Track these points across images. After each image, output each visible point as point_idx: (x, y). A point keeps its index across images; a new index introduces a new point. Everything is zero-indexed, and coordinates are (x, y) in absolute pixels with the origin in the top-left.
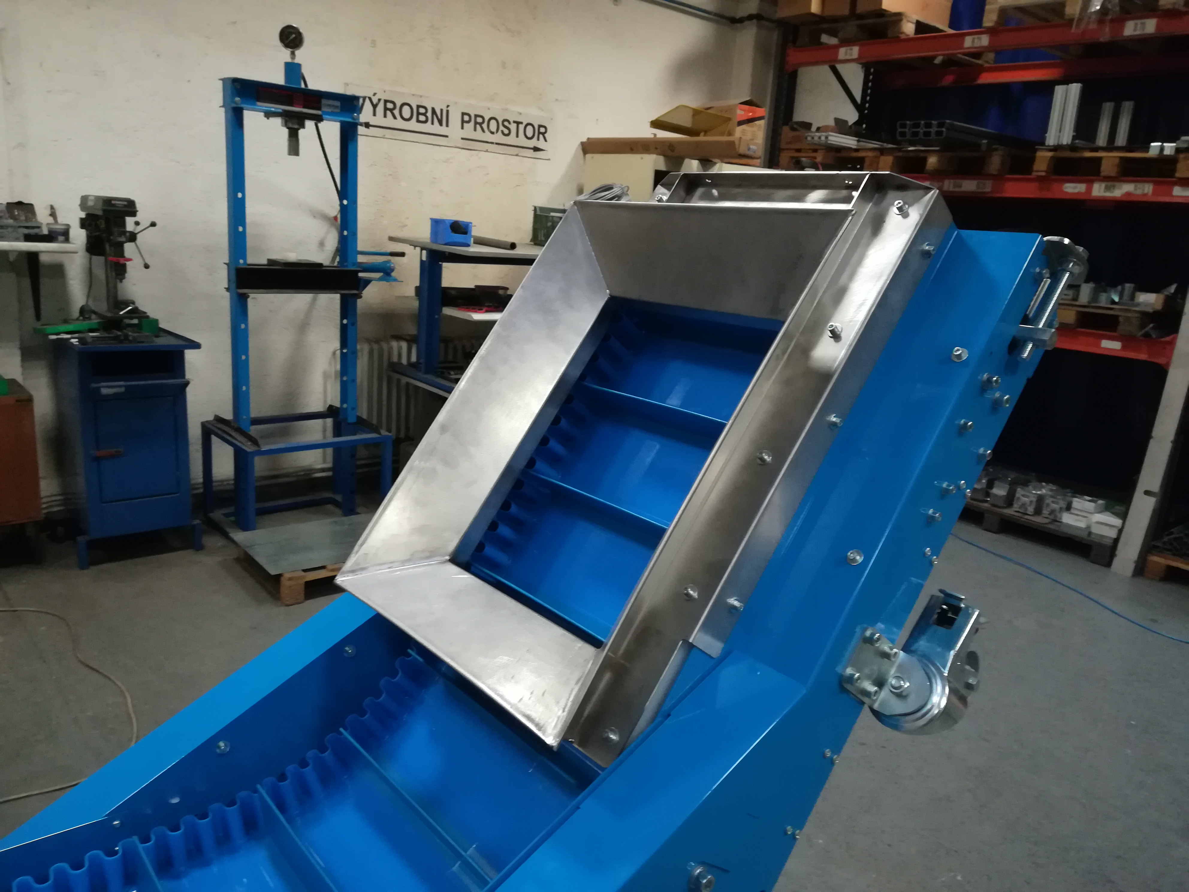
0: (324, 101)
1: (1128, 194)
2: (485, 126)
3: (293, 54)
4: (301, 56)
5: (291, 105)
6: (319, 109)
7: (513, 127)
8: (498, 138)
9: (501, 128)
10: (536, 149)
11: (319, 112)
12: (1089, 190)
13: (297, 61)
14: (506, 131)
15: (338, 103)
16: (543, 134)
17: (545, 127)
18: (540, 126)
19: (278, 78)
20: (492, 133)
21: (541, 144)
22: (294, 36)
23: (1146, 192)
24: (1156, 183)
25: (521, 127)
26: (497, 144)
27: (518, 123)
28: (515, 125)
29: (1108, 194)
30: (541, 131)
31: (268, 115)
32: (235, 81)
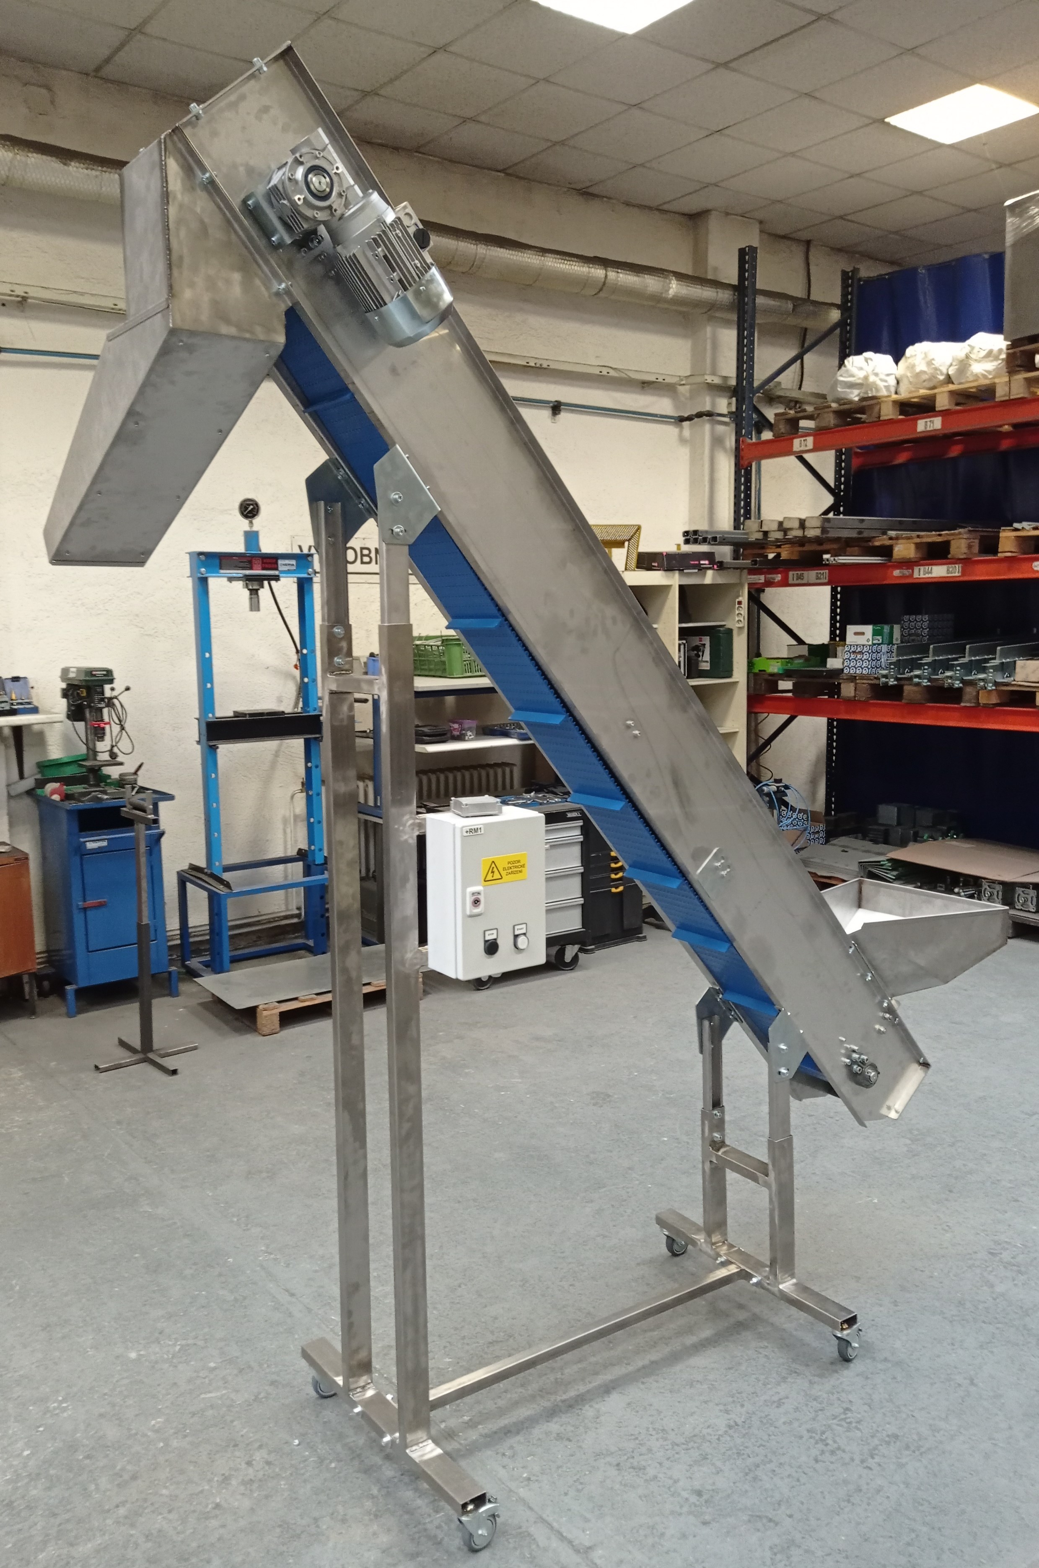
0: (280, 562)
3: (251, 522)
4: (259, 524)
5: (251, 568)
6: (276, 569)
11: (276, 573)
13: (255, 529)
15: (294, 562)
19: (239, 547)
22: (251, 507)
31: (231, 579)
32: (201, 554)
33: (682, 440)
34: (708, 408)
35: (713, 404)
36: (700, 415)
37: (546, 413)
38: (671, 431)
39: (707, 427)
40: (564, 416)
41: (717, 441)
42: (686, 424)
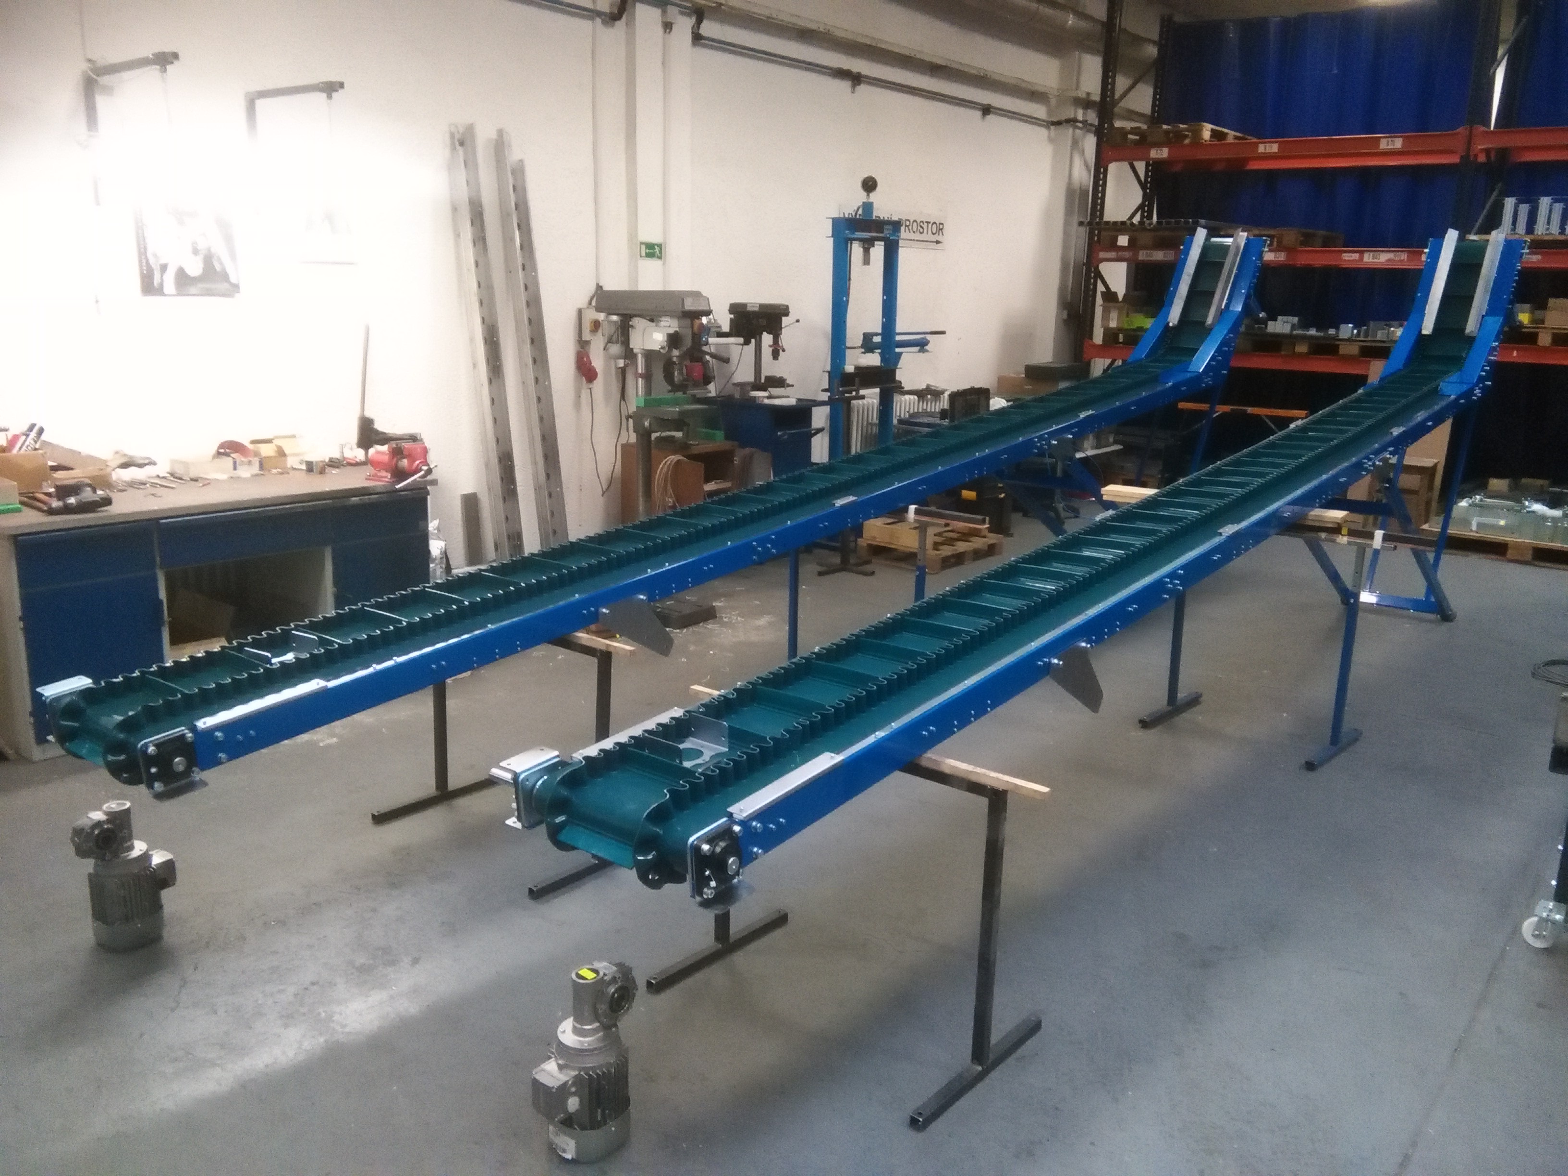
0: (886, 227)
1: (1389, 260)
2: (910, 227)
3: (868, 195)
4: (874, 197)
6: (882, 232)
7: (925, 226)
8: (917, 236)
9: (919, 228)
10: (938, 242)
11: (877, 236)
12: (1361, 258)
13: (871, 200)
14: (921, 231)
16: (941, 229)
17: (942, 224)
18: (940, 224)
20: (914, 232)
21: (940, 238)
22: (871, 183)
23: (1402, 258)
24: (1409, 252)
25: (930, 225)
26: (917, 241)
27: (928, 223)
28: (926, 224)
29: (1375, 260)
30: (940, 228)
31: (858, 240)
32: (841, 218)
33: (1051, 140)
34: (1072, 116)
35: (1076, 112)
36: (1068, 121)
37: (978, 114)
38: (1043, 132)
39: (1071, 130)
40: (990, 118)
41: (1075, 143)
42: (1052, 127)
